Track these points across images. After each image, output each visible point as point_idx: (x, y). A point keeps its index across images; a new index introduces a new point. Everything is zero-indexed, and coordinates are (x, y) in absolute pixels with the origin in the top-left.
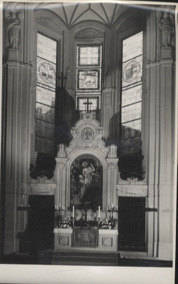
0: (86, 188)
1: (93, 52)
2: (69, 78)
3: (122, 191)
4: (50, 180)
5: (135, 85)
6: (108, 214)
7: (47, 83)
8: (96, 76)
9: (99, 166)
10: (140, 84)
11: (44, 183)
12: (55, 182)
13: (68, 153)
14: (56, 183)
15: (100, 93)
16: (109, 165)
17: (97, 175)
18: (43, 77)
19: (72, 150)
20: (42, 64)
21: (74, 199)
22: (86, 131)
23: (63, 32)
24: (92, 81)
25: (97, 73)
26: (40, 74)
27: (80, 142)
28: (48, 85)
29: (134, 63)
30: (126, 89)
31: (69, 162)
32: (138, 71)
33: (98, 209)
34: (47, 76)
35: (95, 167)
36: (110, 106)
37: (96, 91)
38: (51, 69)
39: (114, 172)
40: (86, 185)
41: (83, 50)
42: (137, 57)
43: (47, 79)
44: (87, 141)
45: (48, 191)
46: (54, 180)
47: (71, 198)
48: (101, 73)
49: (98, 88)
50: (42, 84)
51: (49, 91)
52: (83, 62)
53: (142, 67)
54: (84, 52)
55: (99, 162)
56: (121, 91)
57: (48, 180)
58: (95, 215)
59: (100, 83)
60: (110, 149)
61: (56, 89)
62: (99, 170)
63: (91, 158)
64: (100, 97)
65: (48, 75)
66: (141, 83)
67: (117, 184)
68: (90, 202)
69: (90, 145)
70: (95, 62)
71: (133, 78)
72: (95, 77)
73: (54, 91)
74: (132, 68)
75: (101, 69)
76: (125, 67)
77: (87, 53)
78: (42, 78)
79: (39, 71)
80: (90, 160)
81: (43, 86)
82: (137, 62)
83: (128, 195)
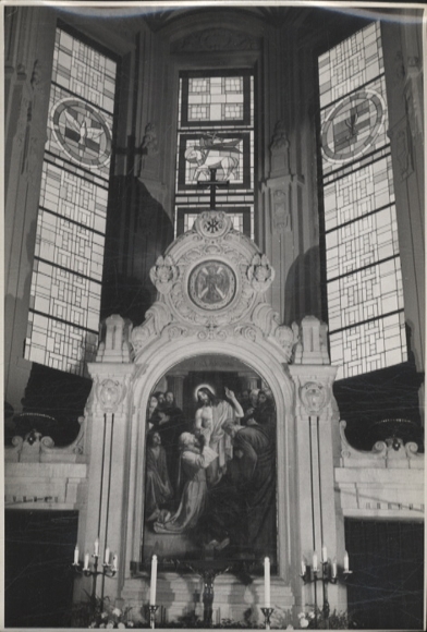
0: (208, 484)
1: (228, 88)
2: (152, 153)
3: (358, 495)
4: (65, 451)
5: (369, 159)
6: (305, 592)
7: (80, 159)
8: (238, 152)
9: (262, 400)
10: (386, 156)
11: (40, 462)
12: (83, 456)
13: (138, 350)
14: (87, 463)
15: (251, 198)
16: (298, 391)
17: (253, 433)
18: (67, 139)
19: (154, 337)
20: (67, 106)
21: (158, 528)
22: (205, 271)
23: (138, 36)
24: (225, 164)
25: (241, 143)
26: (58, 132)
27: (185, 311)
28: (83, 165)
29: (359, 102)
30: (338, 178)
31: (140, 382)
32: (373, 121)
33: (261, 573)
34: (81, 141)
35: (246, 404)
36: (288, 229)
37: (238, 191)
38: (98, 124)
39: (322, 417)
40: (207, 471)
41: (197, 84)
42: (367, 83)
43: (81, 147)
44: (210, 306)
45: (53, 493)
46: (81, 452)
47: (149, 525)
48: (252, 143)
49: (246, 184)
50: (65, 161)
51: (87, 184)
52: (195, 114)
53: (384, 107)
54: (199, 89)
55: (259, 382)
56: (321, 185)
57: (55, 450)
58: (248, 597)
59: (252, 171)
60: (300, 335)
61: (111, 181)
62: (263, 412)
63: (229, 369)
64: (252, 210)
65: (86, 139)
66: (388, 150)
67: (336, 465)
68: (226, 542)
69: (222, 322)
70: (233, 115)
71: (357, 145)
72: (234, 155)
73: (104, 188)
74: (353, 118)
75: (252, 133)
76: (331, 119)
77: (208, 92)
78: (63, 143)
79: (56, 123)
80: (223, 374)
81: (67, 166)
82: (369, 96)
83: (385, 513)
